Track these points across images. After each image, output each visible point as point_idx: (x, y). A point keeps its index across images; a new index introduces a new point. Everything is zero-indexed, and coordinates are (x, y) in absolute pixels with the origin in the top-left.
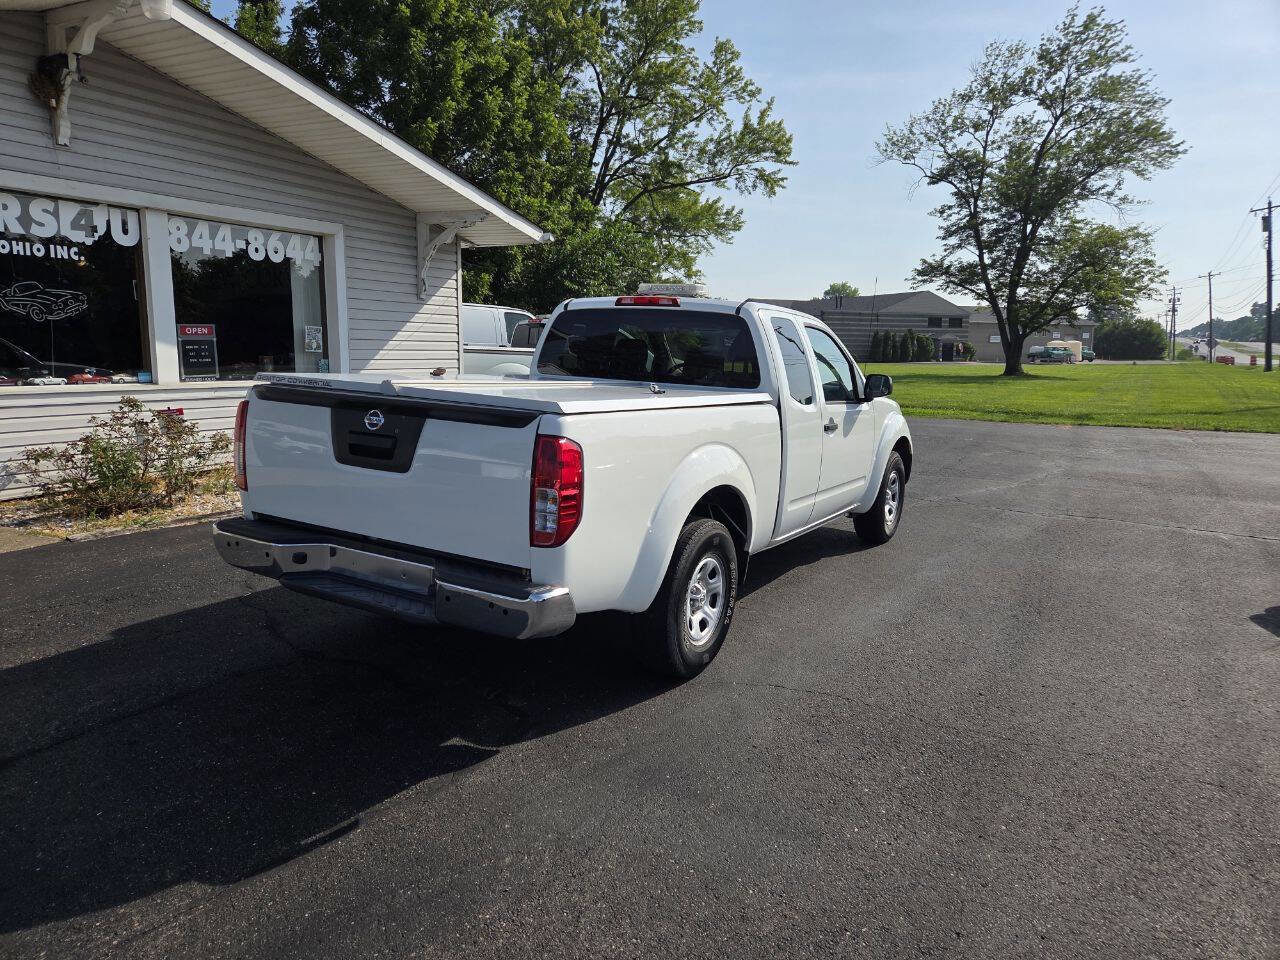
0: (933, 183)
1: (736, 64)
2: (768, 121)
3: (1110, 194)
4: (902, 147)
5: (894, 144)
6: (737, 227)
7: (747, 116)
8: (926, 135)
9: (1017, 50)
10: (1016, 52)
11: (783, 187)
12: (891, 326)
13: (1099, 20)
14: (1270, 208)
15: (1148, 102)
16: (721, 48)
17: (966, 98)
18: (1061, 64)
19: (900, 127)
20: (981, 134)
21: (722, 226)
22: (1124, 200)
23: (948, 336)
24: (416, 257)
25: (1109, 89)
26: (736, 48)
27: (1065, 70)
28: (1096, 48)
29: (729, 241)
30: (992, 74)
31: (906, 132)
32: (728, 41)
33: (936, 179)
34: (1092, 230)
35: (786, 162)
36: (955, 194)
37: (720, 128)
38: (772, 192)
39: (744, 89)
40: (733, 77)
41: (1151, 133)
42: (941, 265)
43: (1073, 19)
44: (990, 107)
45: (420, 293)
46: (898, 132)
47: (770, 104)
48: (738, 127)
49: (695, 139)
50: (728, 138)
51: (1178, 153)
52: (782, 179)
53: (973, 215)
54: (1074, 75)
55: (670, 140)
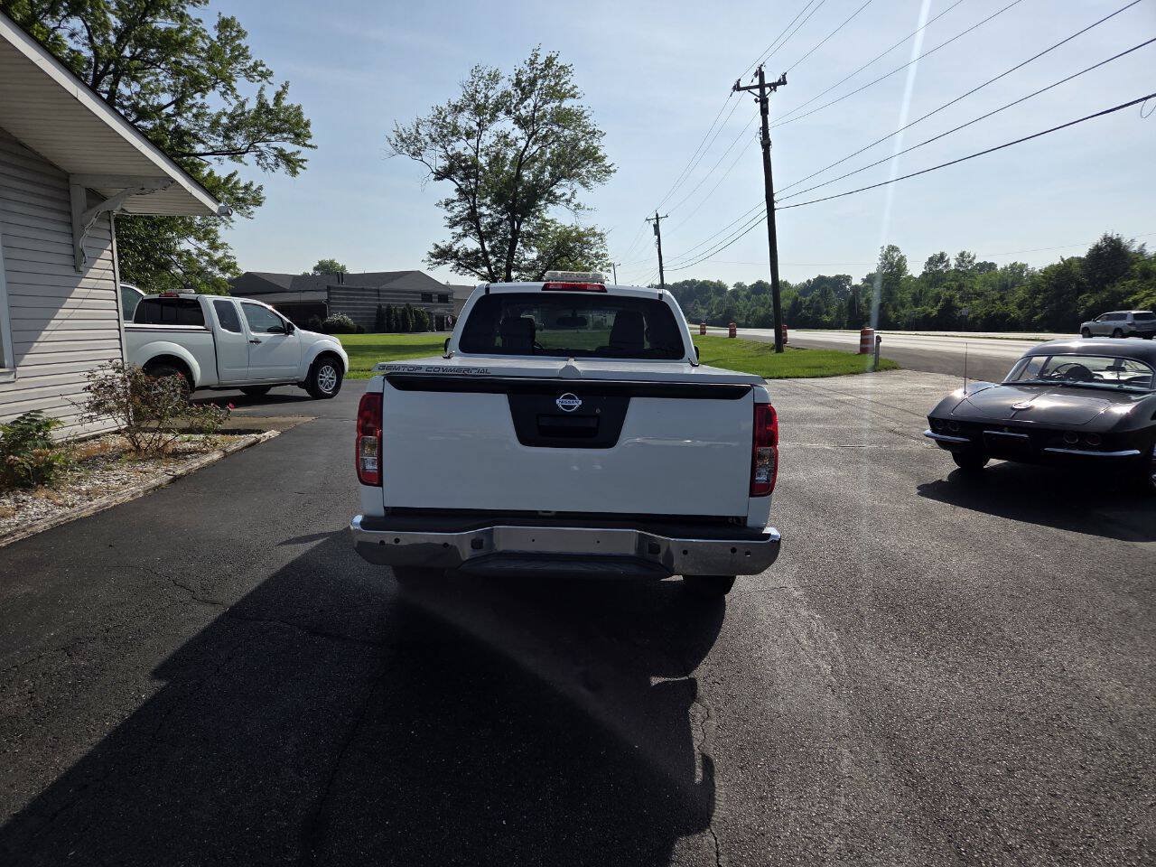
0: (439, 179)
1: (243, 42)
2: (285, 103)
3: (568, 201)
4: (410, 144)
5: (403, 140)
6: (258, 202)
7: (260, 96)
8: (431, 136)
9: (495, 76)
10: (495, 78)
11: (304, 168)
12: (393, 301)
13: (555, 63)
14: (657, 218)
15: (591, 132)
16: (225, 24)
17: (458, 109)
18: (532, 92)
19: (408, 125)
20: (473, 142)
21: (243, 200)
22: (578, 206)
23: (439, 310)
24: (70, 224)
25: (563, 118)
26: (243, 27)
27: (533, 97)
28: (552, 84)
29: (249, 216)
30: (476, 91)
31: (413, 131)
32: (233, 18)
33: (440, 176)
34: (557, 228)
35: (305, 145)
36: (457, 190)
37: (235, 103)
38: (294, 173)
39: (254, 68)
40: (240, 55)
41: (591, 156)
42: (450, 250)
43: (536, 58)
44: (478, 120)
45: (78, 263)
46: (407, 131)
47: (285, 88)
48: (252, 105)
49: (208, 111)
50: (243, 114)
51: (610, 172)
52: (303, 161)
53: (473, 209)
54: (540, 104)
55: (178, 107)
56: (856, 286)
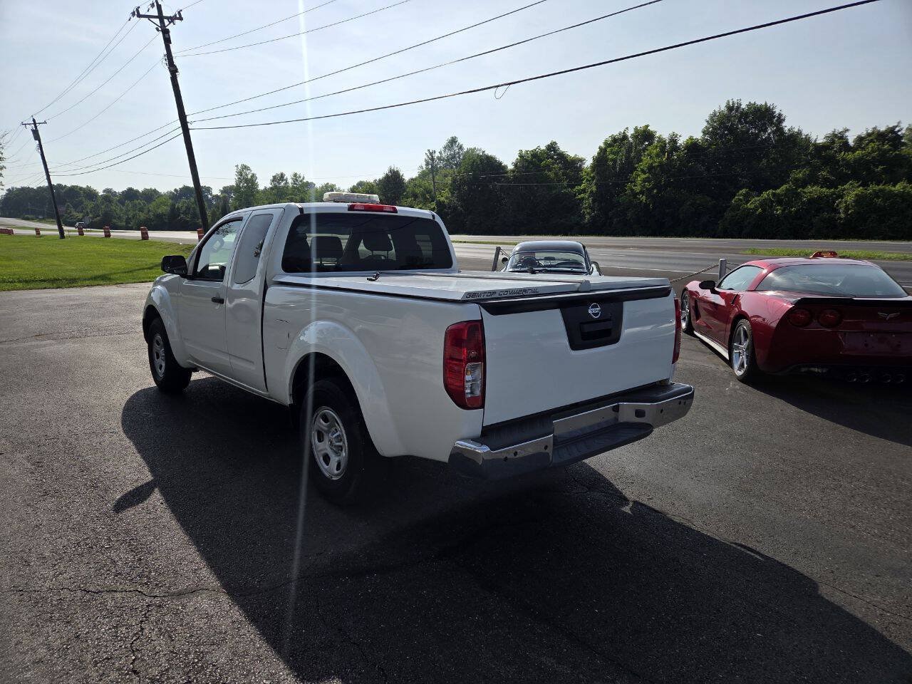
56: (217, 196)
